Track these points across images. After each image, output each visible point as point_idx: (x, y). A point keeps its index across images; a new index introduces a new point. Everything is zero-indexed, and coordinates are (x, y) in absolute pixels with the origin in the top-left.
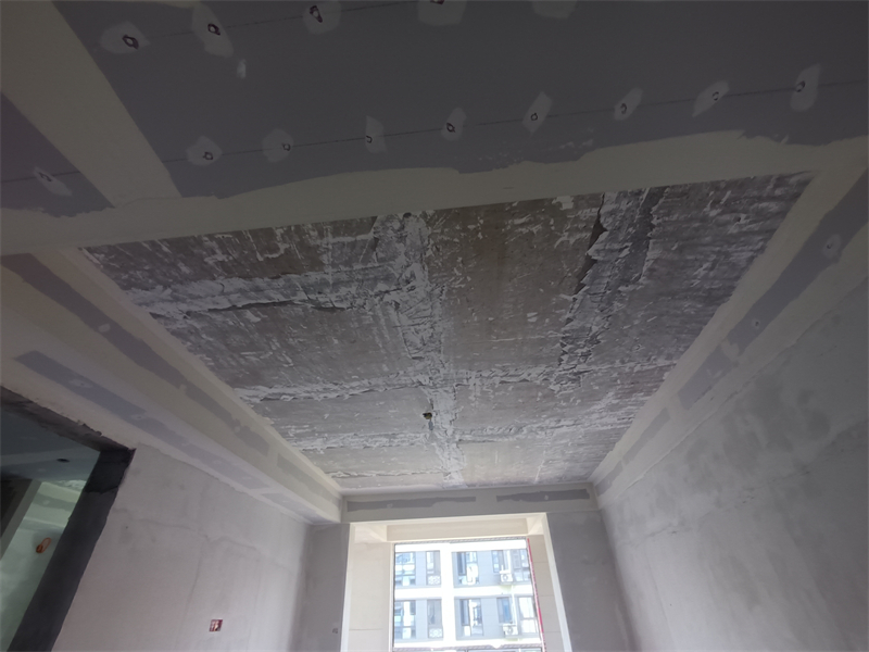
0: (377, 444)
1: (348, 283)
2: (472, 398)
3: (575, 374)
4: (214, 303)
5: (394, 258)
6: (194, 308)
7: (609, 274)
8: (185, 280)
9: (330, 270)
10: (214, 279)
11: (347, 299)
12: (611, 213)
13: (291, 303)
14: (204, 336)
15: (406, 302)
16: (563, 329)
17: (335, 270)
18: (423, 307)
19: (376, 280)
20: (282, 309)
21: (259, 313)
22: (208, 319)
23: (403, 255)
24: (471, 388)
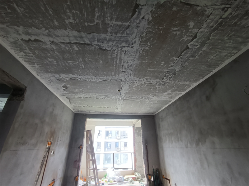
0: (101, 98)
1: (113, 41)
2: (134, 87)
3: (165, 83)
4: (64, 40)
5: (132, 34)
6: (55, 40)
7: (190, 53)
8: (55, 28)
9: (109, 34)
10: (66, 30)
11: (110, 47)
12: (201, 32)
13: (91, 45)
14: (56, 52)
15: (129, 52)
16: (169, 69)
17: (111, 35)
18: (133, 54)
19: (123, 41)
20: (87, 47)
21: (79, 47)
22: (59, 46)
23: (135, 34)
24: (135, 84)
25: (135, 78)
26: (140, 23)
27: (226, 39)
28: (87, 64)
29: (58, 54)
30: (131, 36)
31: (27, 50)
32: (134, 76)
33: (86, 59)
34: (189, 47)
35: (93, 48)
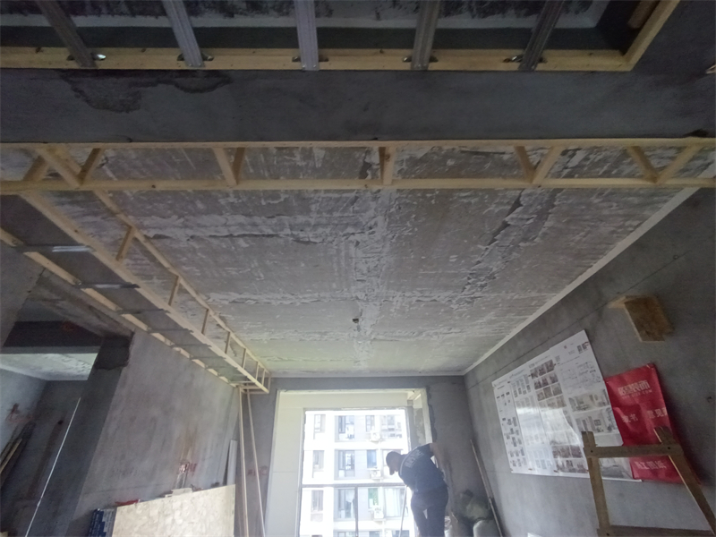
0: (311, 338)
2: (392, 310)
3: (472, 298)
4: (216, 231)
5: (365, 211)
6: (198, 234)
7: (515, 234)
8: (199, 213)
9: (314, 215)
10: (221, 214)
11: (321, 236)
12: (529, 195)
13: (277, 236)
19: (347, 225)
20: (269, 240)
21: (249, 241)
22: (206, 242)
23: (373, 210)
24: (394, 303)
25: (391, 291)
27: (596, 201)
28: (270, 270)
29: (204, 257)
30: (363, 214)
32: (388, 289)
33: (268, 261)
34: (509, 223)
35: (281, 241)
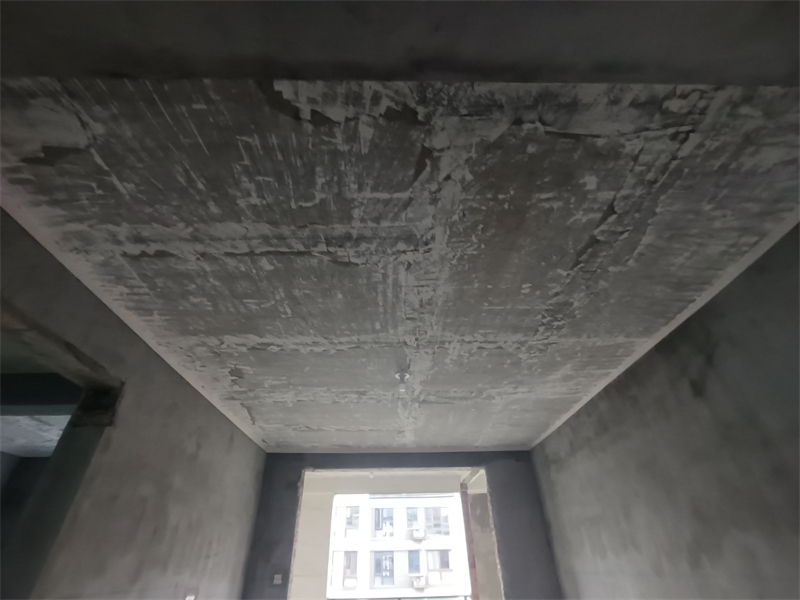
1: (370, 240)
2: (448, 361)
3: (545, 345)
4: (233, 247)
5: (420, 220)
6: (211, 250)
7: (605, 254)
8: (210, 220)
9: (357, 224)
10: (240, 221)
12: (626, 198)
13: (309, 253)
14: (211, 280)
15: (418, 263)
16: (549, 302)
17: (362, 225)
18: (432, 270)
19: (398, 239)
20: (298, 259)
21: (275, 261)
22: (221, 262)
23: (431, 218)
24: (450, 351)
25: (448, 334)
26: (439, 190)
27: (708, 207)
28: (299, 304)
29: (217, 283)
30: (418, 223)
31: (134, 278)
32: (444, 330)
33: (297, 291)
34: (598, 238)
35: (314, 262)
